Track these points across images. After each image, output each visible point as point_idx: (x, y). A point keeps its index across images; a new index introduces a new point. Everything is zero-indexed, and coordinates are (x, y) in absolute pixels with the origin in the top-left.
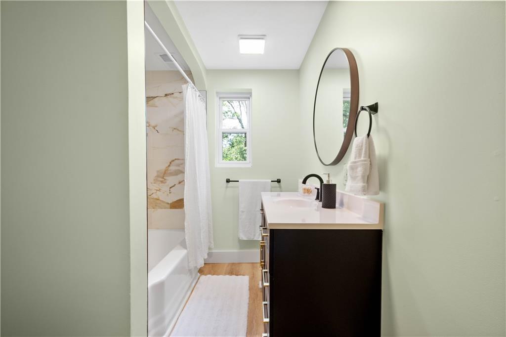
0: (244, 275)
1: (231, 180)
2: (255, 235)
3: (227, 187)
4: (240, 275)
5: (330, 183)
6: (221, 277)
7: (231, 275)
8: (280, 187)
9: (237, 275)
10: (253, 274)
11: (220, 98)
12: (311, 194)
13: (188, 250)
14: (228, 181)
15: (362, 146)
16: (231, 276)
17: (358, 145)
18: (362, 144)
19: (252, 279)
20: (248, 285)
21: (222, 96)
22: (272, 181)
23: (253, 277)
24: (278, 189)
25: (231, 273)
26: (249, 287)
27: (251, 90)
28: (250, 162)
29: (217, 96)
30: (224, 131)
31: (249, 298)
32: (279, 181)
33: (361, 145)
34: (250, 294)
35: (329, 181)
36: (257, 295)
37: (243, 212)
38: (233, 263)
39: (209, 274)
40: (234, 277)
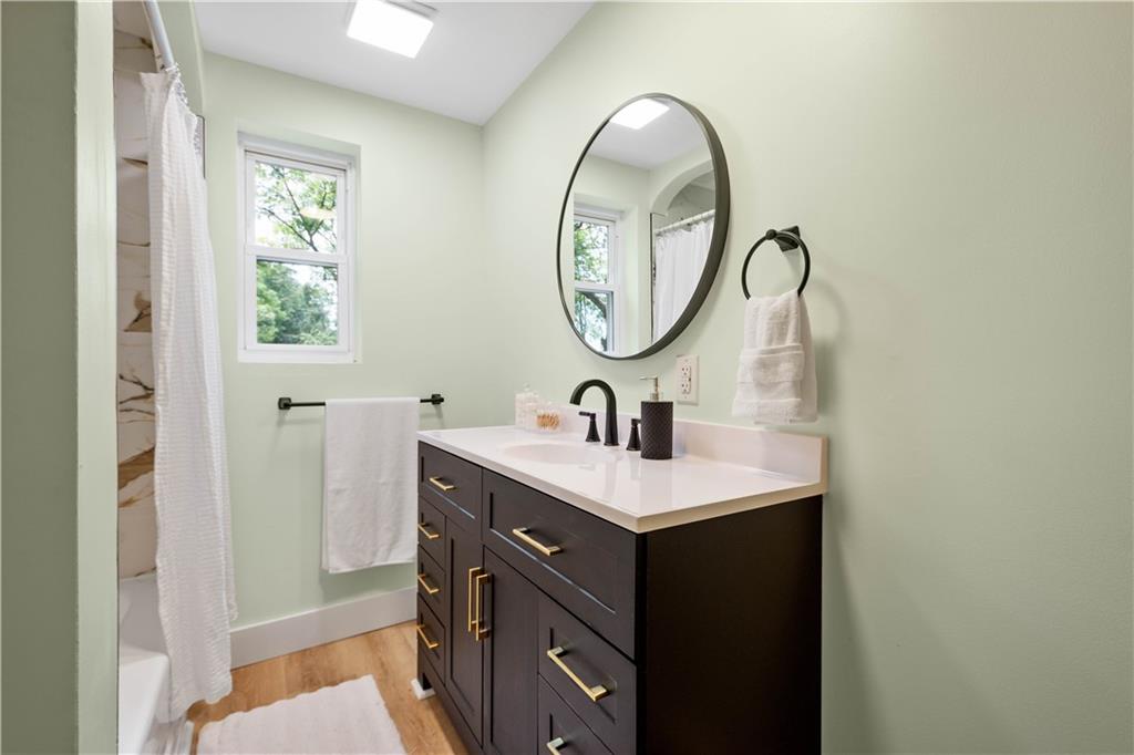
0: (354, 677)
1: (293, 401)
2: (374, 554)
3: (281, 423)
4: (342, 681)
5: (660, 400)
6: (280, 707)
7: (315, 690)
8: (440, 415)
9: (334, 684)
10: (382, 665)
11: (246, 151)
12: (558, 429)
13: (171, 652)
14: (285, 405)
15: (787, 316)
16: (314, 694)
17: (774, 313)
18: (788, 311)
19: (386, 681)
20: (382, 703)
21: (252, 145)
22: (422, 401)
23: (386, 672)
24: (435, 420)
25: (311, 683)
26: (386, 705)
27: (359, 147)
28: (349, 351)
29: (240, 143)
30: (264, 254)
31: (402, 740)
32: (436, 400)
33: (785, 313)
34: (400, 729)
35: (656, 396)
36: (421, 721)
37: (338, 492)
38: (305, 650)
39: (232, 712)
40: (325, 691)
